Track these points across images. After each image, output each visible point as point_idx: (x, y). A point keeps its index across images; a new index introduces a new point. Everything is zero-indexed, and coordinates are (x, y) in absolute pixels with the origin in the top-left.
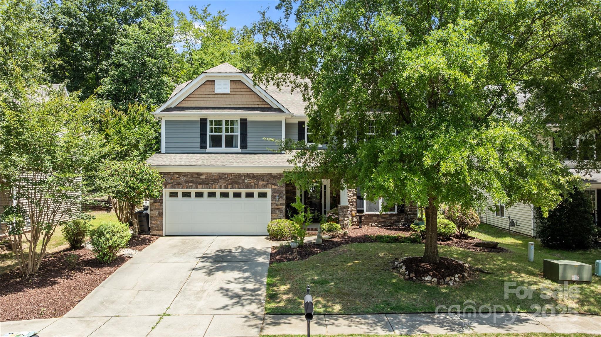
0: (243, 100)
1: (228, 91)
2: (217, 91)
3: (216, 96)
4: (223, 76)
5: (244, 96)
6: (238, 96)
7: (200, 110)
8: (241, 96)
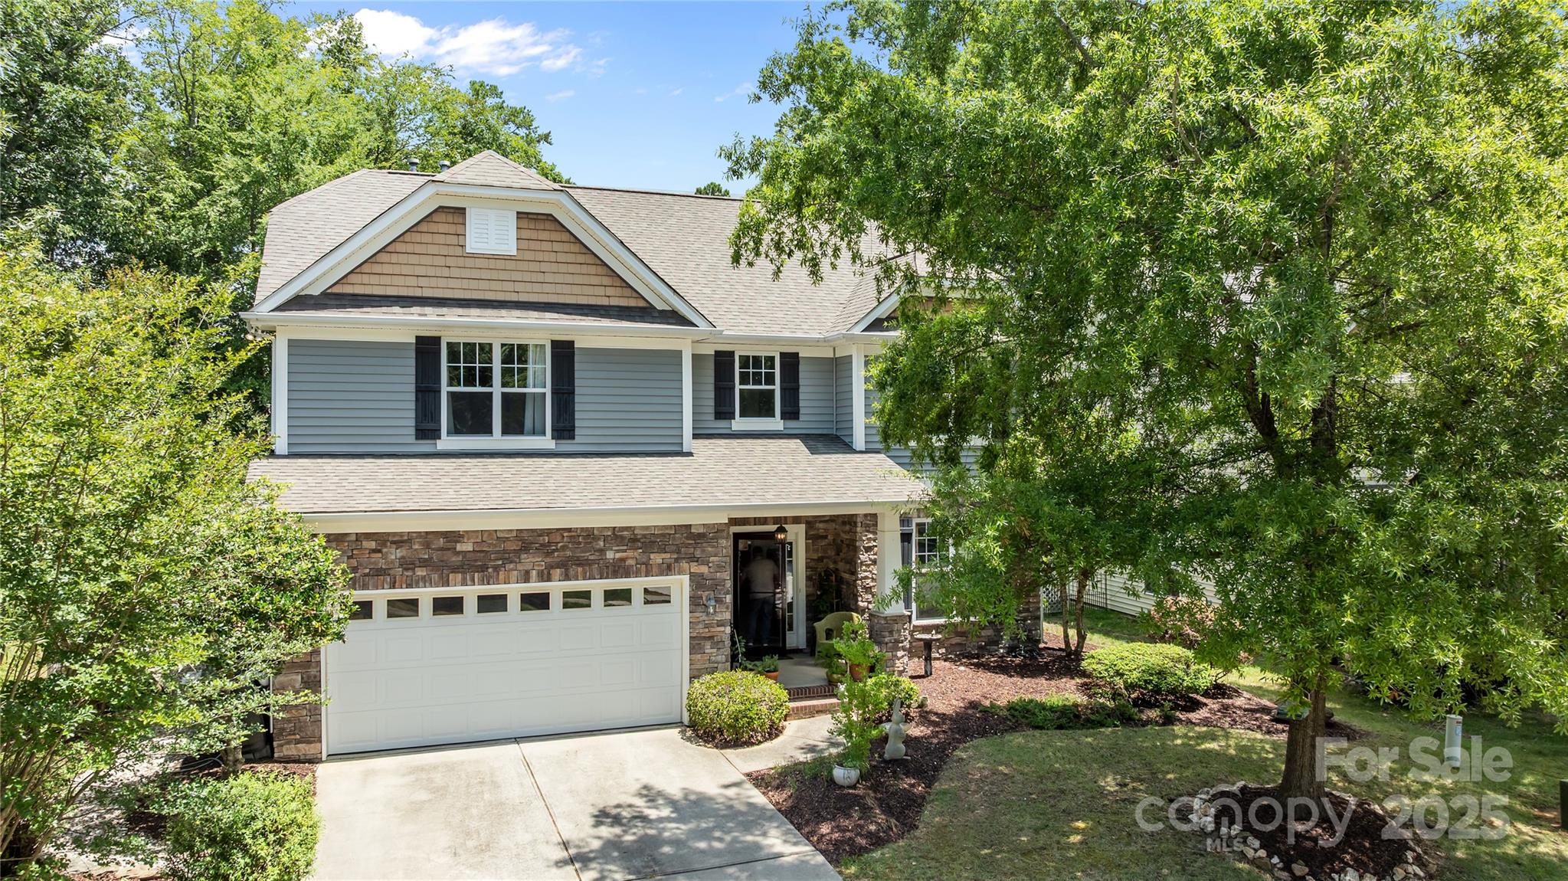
0: (559, 278)
1: (510, 248)
2: (473, 245)
3: (469, 262)
4: (492, 196)
5: (563, 268)
6: (544, 267)
7: (416, 309)
8: (554, 267)
